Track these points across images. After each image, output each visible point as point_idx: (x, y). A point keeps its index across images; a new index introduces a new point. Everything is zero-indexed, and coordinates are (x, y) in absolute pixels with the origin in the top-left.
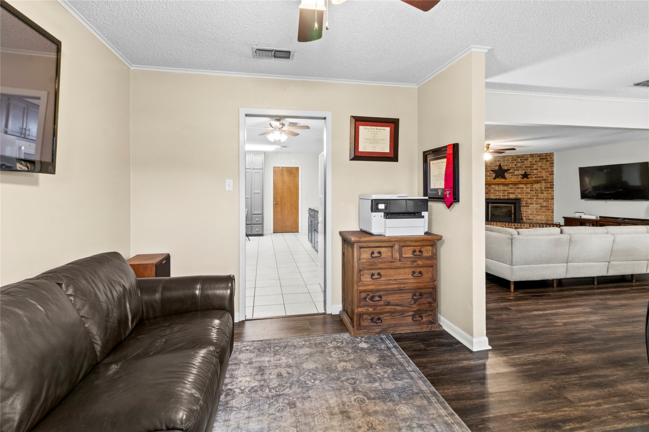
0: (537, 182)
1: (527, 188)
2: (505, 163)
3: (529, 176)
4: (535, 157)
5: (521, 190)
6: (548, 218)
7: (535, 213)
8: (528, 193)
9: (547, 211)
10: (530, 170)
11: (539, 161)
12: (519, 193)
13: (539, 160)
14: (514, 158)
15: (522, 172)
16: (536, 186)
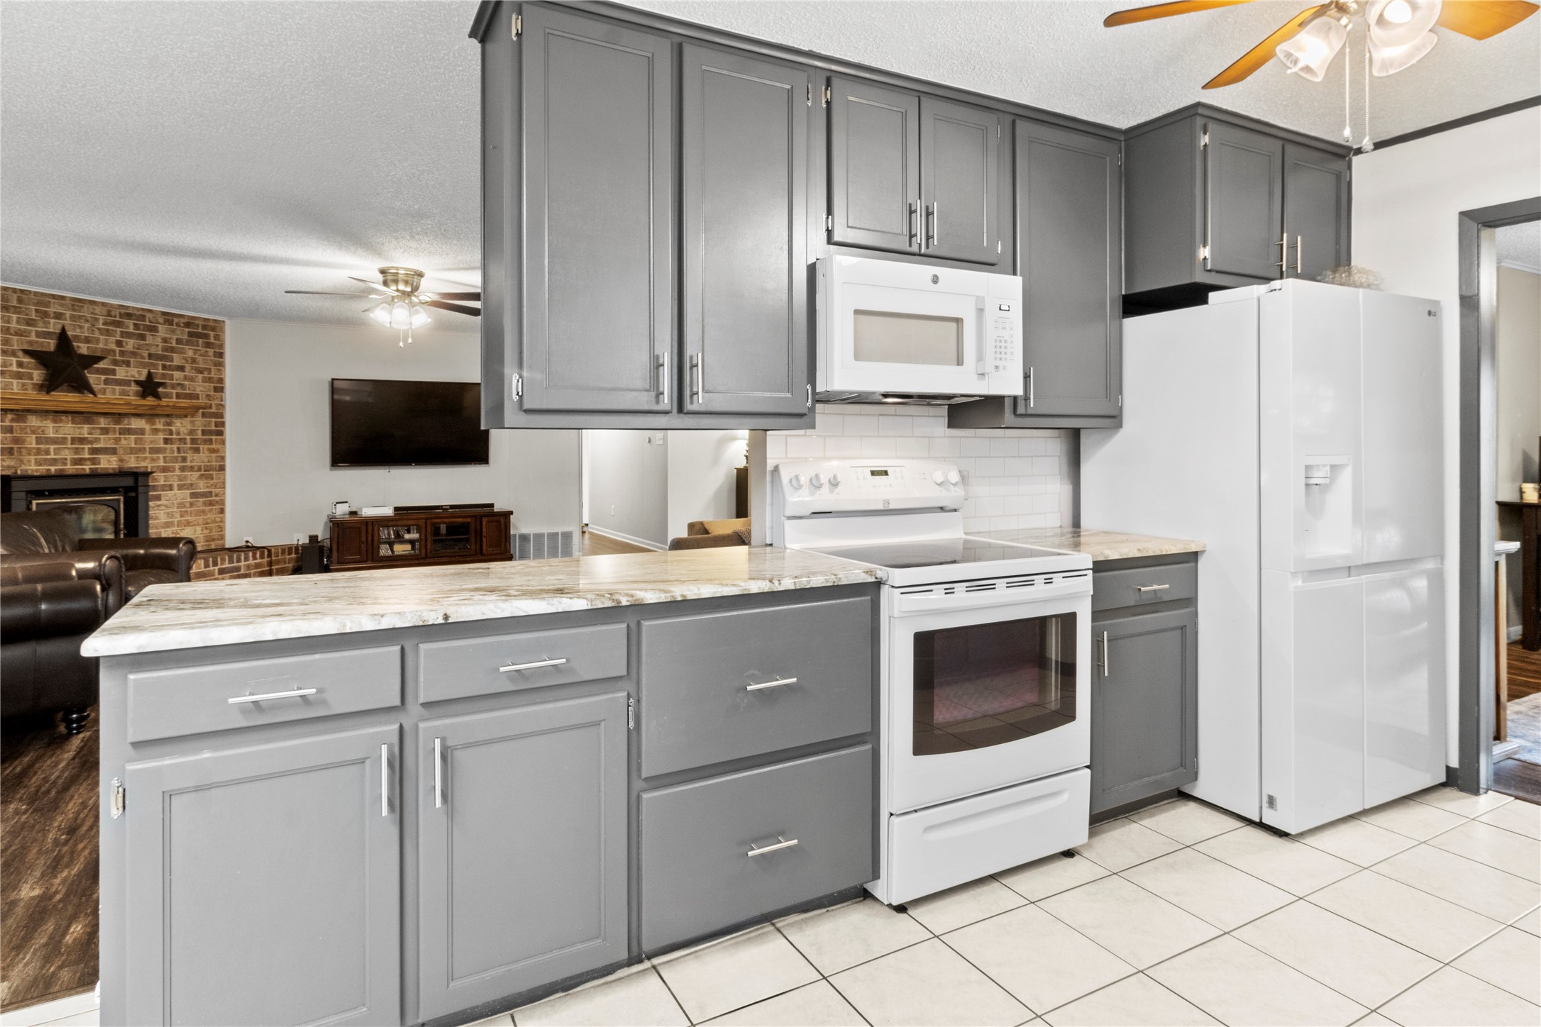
0: (184, 413)
1: (155, 431)
2: (81, 327)
3: (160, 390)
4: (178, 325)
5: (136, 440)
6: (211, 530)
7: (177, 518)
8: (158, 451)
9: (208, 508)
10: (164, 367)
11: (188, 343)
12: (132, 451)
13: (186, 336)
14: (113, 313)
15: (139, 373)
16: (179, 424)
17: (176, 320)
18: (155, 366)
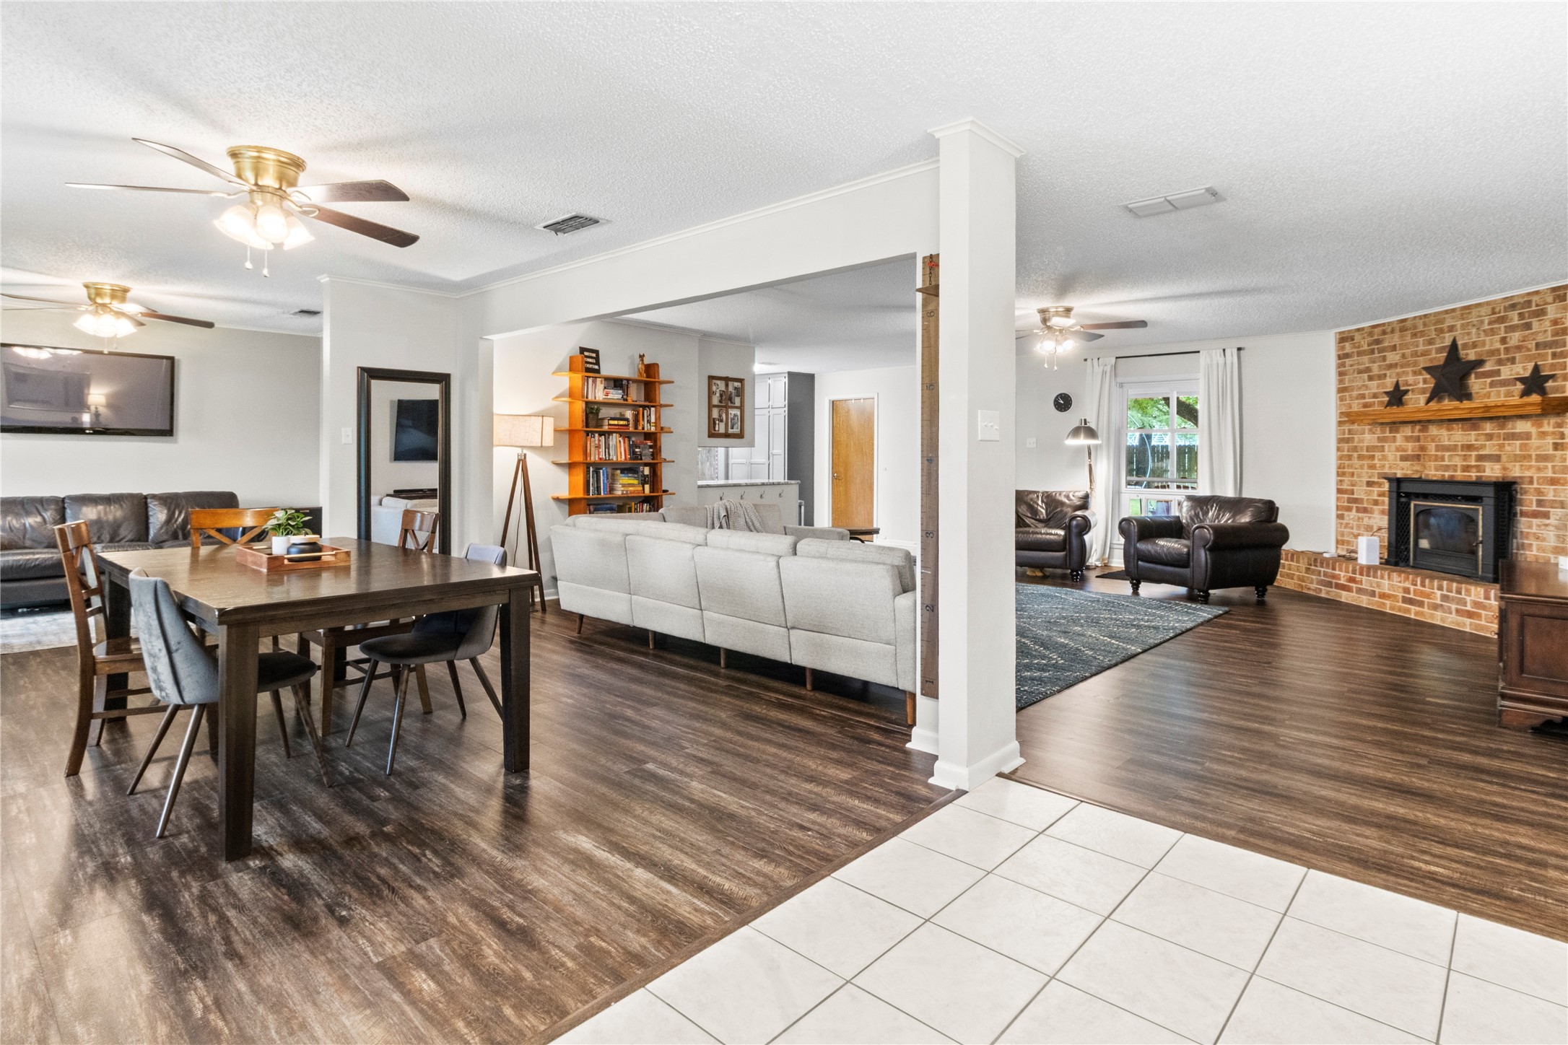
1: (1543, 435)
2: (1469, 334)
3: (1550, 384)
5: (1521, 445)
8: (1545, 458)
10: (1554, 355)
12: (1517, 458)
14: (1497, 310)
15: (1524, 369)
18: (1544, 357)
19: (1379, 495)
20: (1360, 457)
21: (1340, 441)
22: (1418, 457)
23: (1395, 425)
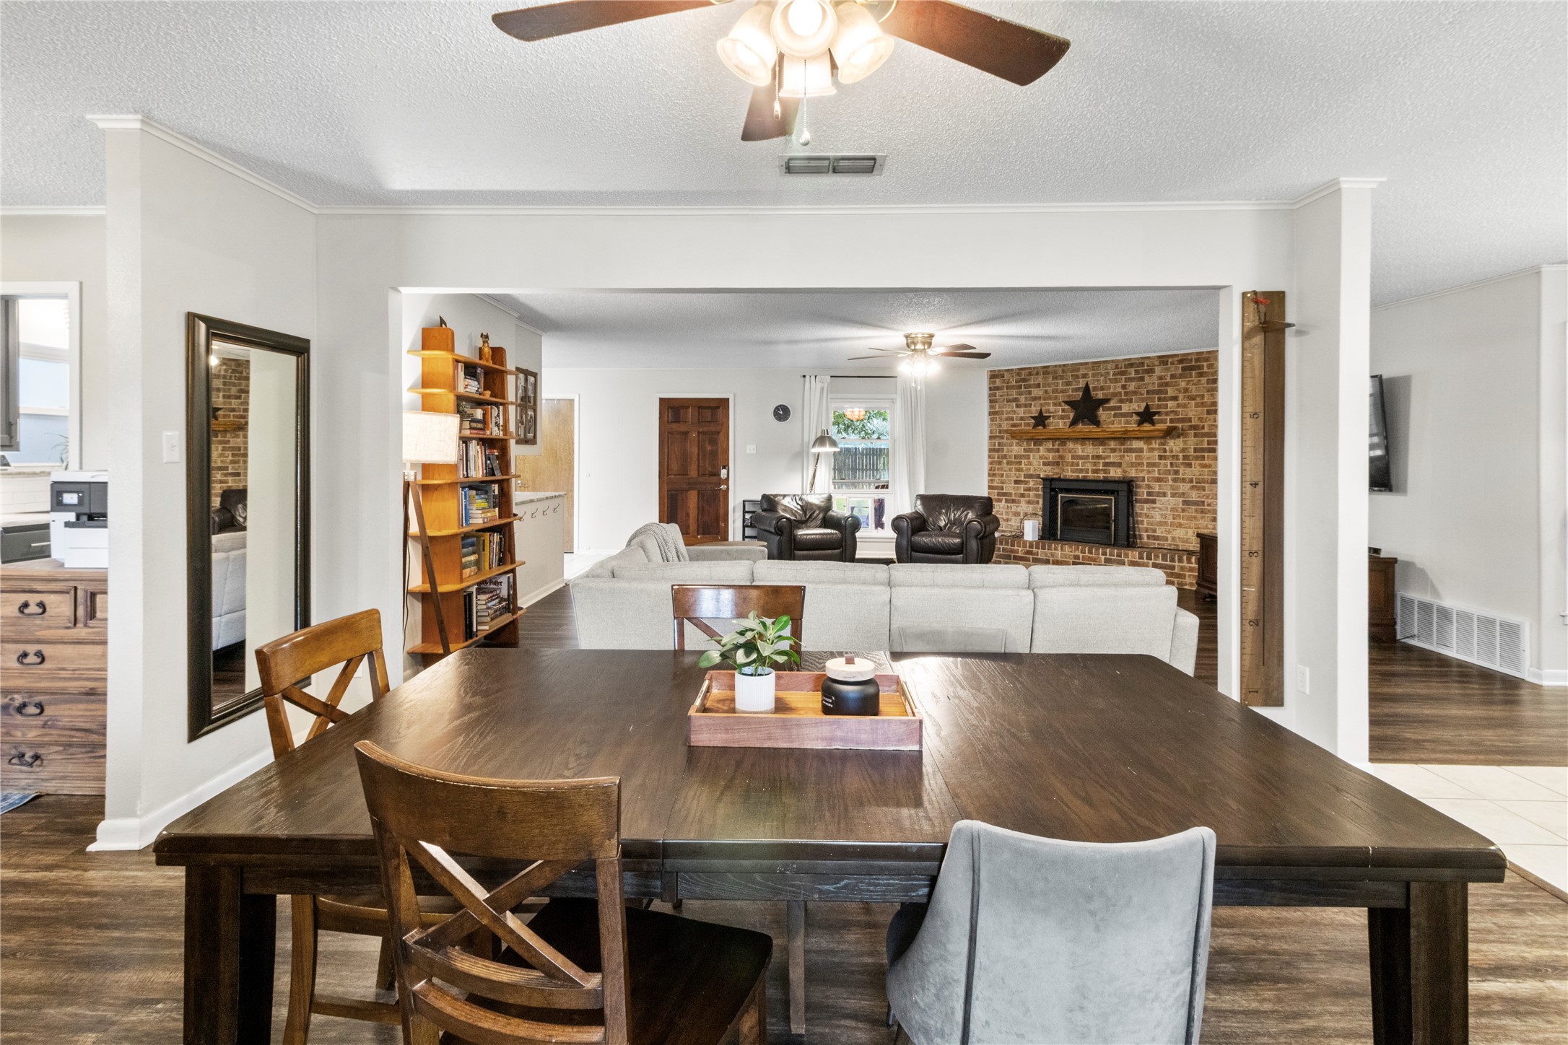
0: (1176, 434)
1: (1152, 450)
2: (1098, 381)
3: (1156, 417)
4: (1172, 363)
5: (1136, 456)
7: (1170, 520)
8: (1154, 465)
9: (1200, 515)
10: (1159, 399)
11: (1181, 376)
12: (1132, 465)
13: (1180, 371)
14: (1120, 366)
15: (1139, 406)
16: (1172, 444)
17: (1170, 360)
18: (1153, 400)
19: (1025, 490)
20: (1008, 463)
21: (990, 450)
22: (1058, 464)
23: (1038, 442)
